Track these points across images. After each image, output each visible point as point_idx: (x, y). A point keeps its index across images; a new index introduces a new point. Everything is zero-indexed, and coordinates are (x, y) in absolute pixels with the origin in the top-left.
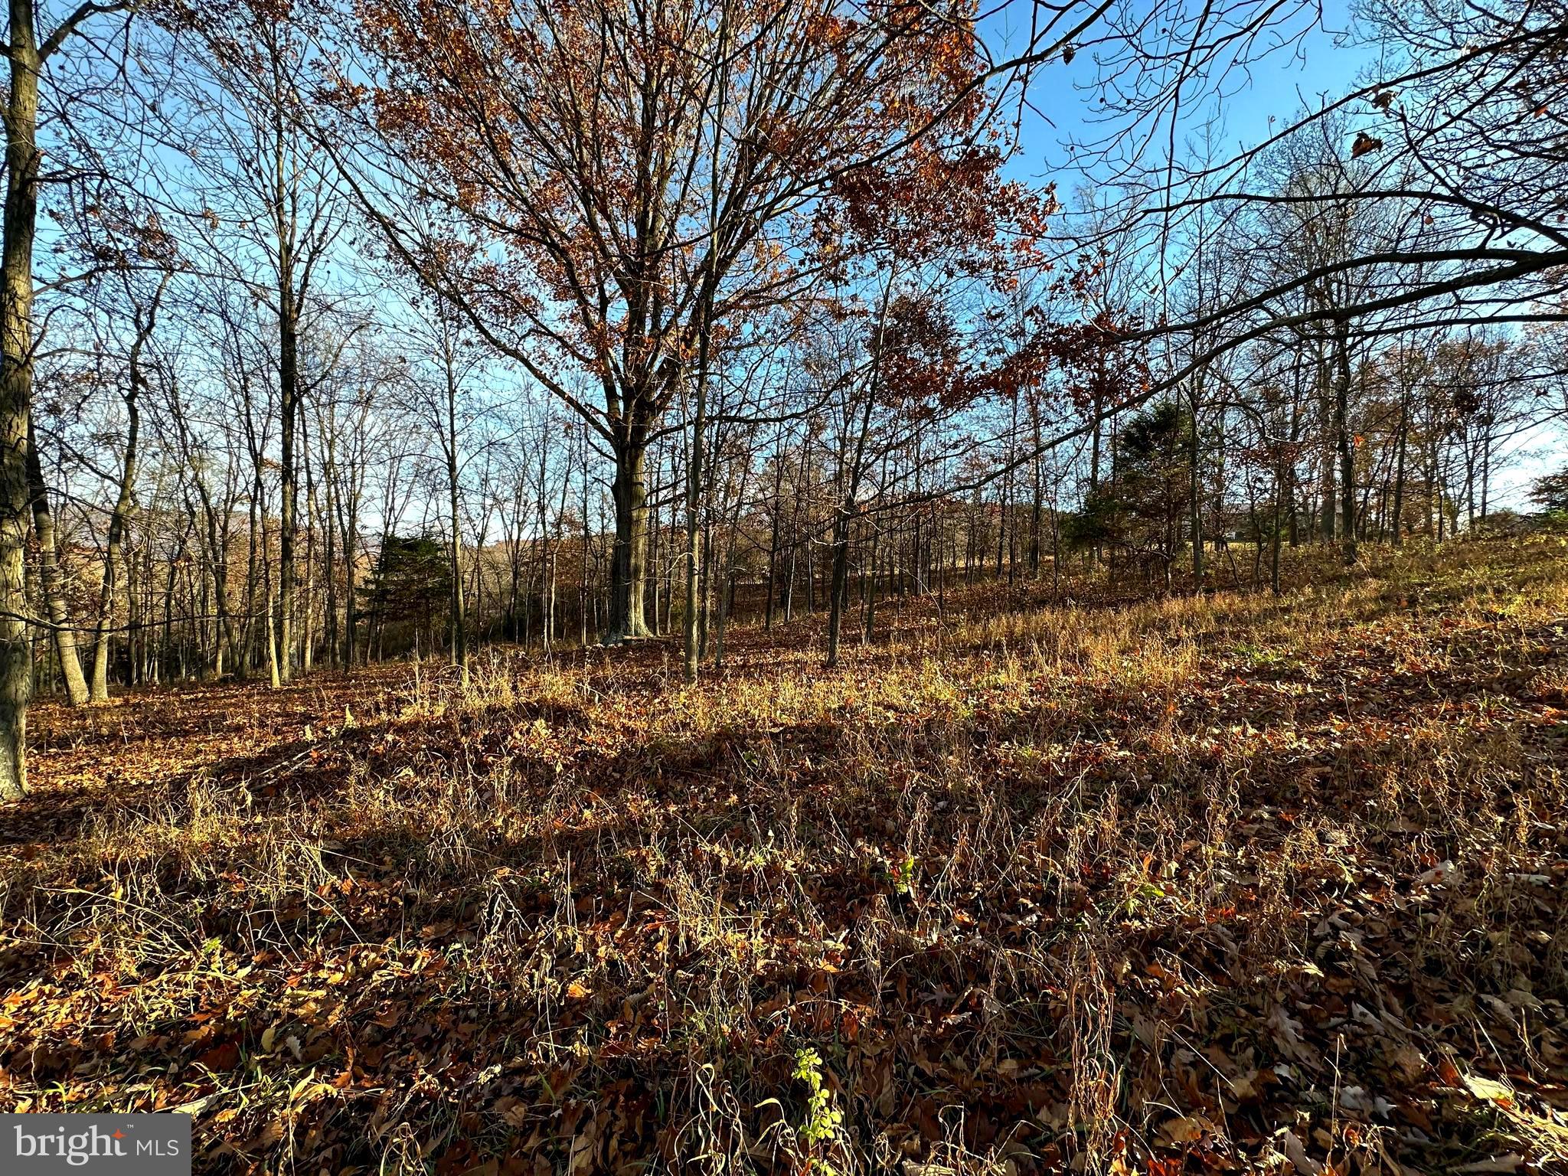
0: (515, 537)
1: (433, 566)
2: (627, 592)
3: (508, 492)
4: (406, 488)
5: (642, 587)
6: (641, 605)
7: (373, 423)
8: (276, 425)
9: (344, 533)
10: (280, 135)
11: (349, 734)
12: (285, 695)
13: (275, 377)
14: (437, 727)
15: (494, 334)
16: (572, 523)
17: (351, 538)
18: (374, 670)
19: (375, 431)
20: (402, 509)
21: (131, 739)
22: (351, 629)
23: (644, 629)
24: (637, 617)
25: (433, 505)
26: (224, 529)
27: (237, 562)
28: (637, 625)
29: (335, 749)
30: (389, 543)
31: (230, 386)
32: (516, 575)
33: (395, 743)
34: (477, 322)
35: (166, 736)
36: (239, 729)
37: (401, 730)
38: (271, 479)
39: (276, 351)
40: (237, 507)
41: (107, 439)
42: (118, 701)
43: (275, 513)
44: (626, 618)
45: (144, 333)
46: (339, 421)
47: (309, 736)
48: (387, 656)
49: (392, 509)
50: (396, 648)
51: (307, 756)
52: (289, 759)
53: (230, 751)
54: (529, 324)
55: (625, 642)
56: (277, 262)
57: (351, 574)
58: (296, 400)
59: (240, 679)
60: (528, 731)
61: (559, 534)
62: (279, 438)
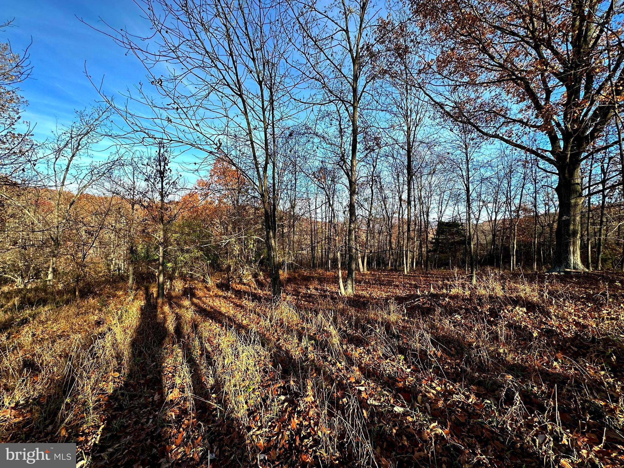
0: (493, 219)
1: (458, 233)
2: (567, 245)
3: (490, 199)
4: (446, 202)
5: (579, 242)
6: (578, 252)
7: (434, 179)
8: (406, 187)
9: (425, 222)
10: (407, 92)
11: (432, 295)
12: (408, 277)
13: (405, 171)
14: (466, 300)
15: (485, 130)
16: (525, 210)
17: (427, 223)
18: (435, 271)
19: (435, 183)
20: (445, 211)
21: (373, 284)
22: (428, 256)
23: (581, 266)
24: (576, 259)
25: (456, 208)
26: (391, 222)
27: (395, 231)
28: (575, 264)
29: (429, 300)
30: (441, 224)
31: (393, 177)
32: (494, 235)
33: (449, 302)
34: (477, 128)
35: (381, 284)
36: (397, 286)
37: (451, 297)
38: (404, 206)
39: (406, 163)
40: (394, 215)
41: (366, 200)
42: (369, 272)
43: (406, 217)
44: (567, 260)
45: (374, 167)
46: (423, 182)
47: (419, 293)
48: (439, 267)
49: (441, 212)
50: (443, 264)
51: (419, 300)
52: (414, 299)
53: (396, 293)
54: (502, 120)
55: (566, 272)
56: (406, 133)
57: (427, 236)
58: (412, 177)
59: (396, 270)
60: (512, 310)
61: (518, 216)
62: (407, 191)
